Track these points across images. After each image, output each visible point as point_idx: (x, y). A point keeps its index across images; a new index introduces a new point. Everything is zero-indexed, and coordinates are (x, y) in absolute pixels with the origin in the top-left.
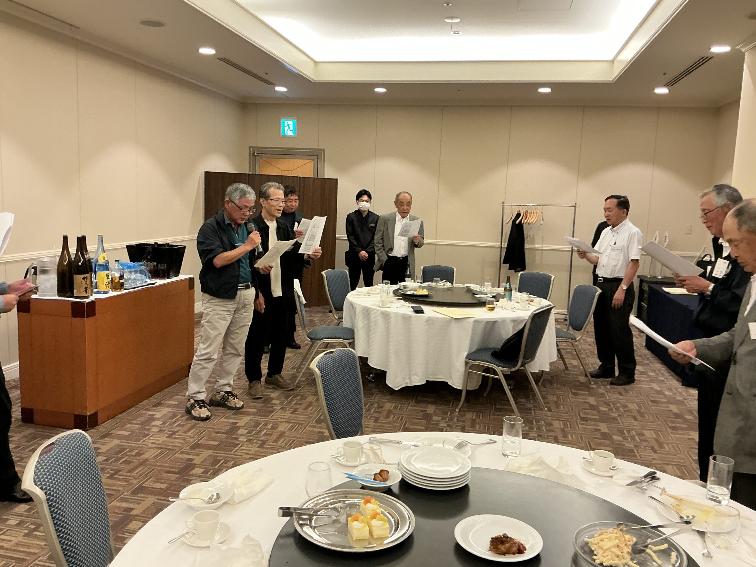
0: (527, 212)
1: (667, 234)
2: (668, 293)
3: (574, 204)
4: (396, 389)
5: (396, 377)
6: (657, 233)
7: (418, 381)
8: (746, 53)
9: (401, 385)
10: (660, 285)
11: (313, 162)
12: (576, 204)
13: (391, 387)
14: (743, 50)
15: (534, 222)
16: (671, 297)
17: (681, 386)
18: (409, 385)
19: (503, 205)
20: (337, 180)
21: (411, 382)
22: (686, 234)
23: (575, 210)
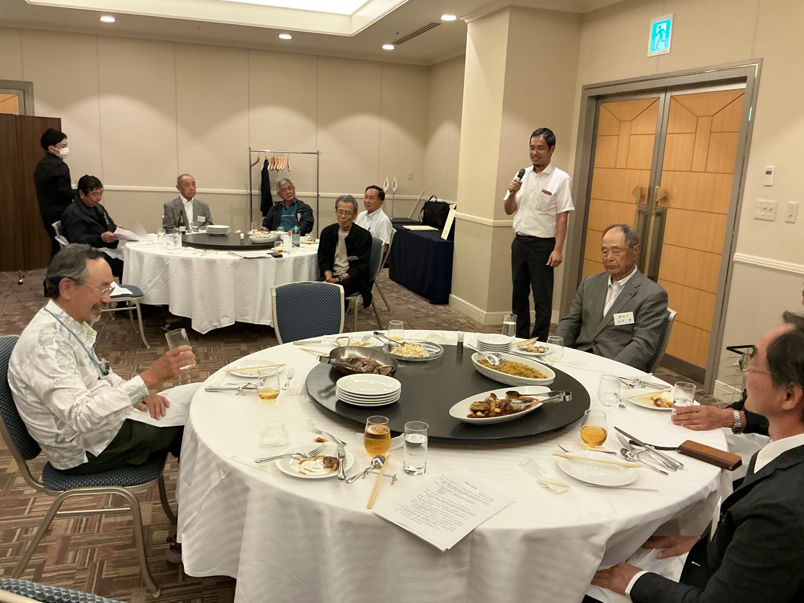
0: (273, 158)
1: (395, 180)
2: (409, 230)
3: (317, 152)
4: (204, 333)
5: (203, 322)
6: (387, 179)
7: (227, 322)
8: (468, 24)
9: (208, 328)
10: (401, 225)
11: (17, 97)
12: (318, 151)
13: (199, 331)
14: (466, 21)
15: (283, 169)
16: (414, 233)
17: (430, 305)
18: (219, 327)
19: (250, 152)
20: (59, 120)
21: (220, 325)
22: (409, 179)
23: (318, 157)
